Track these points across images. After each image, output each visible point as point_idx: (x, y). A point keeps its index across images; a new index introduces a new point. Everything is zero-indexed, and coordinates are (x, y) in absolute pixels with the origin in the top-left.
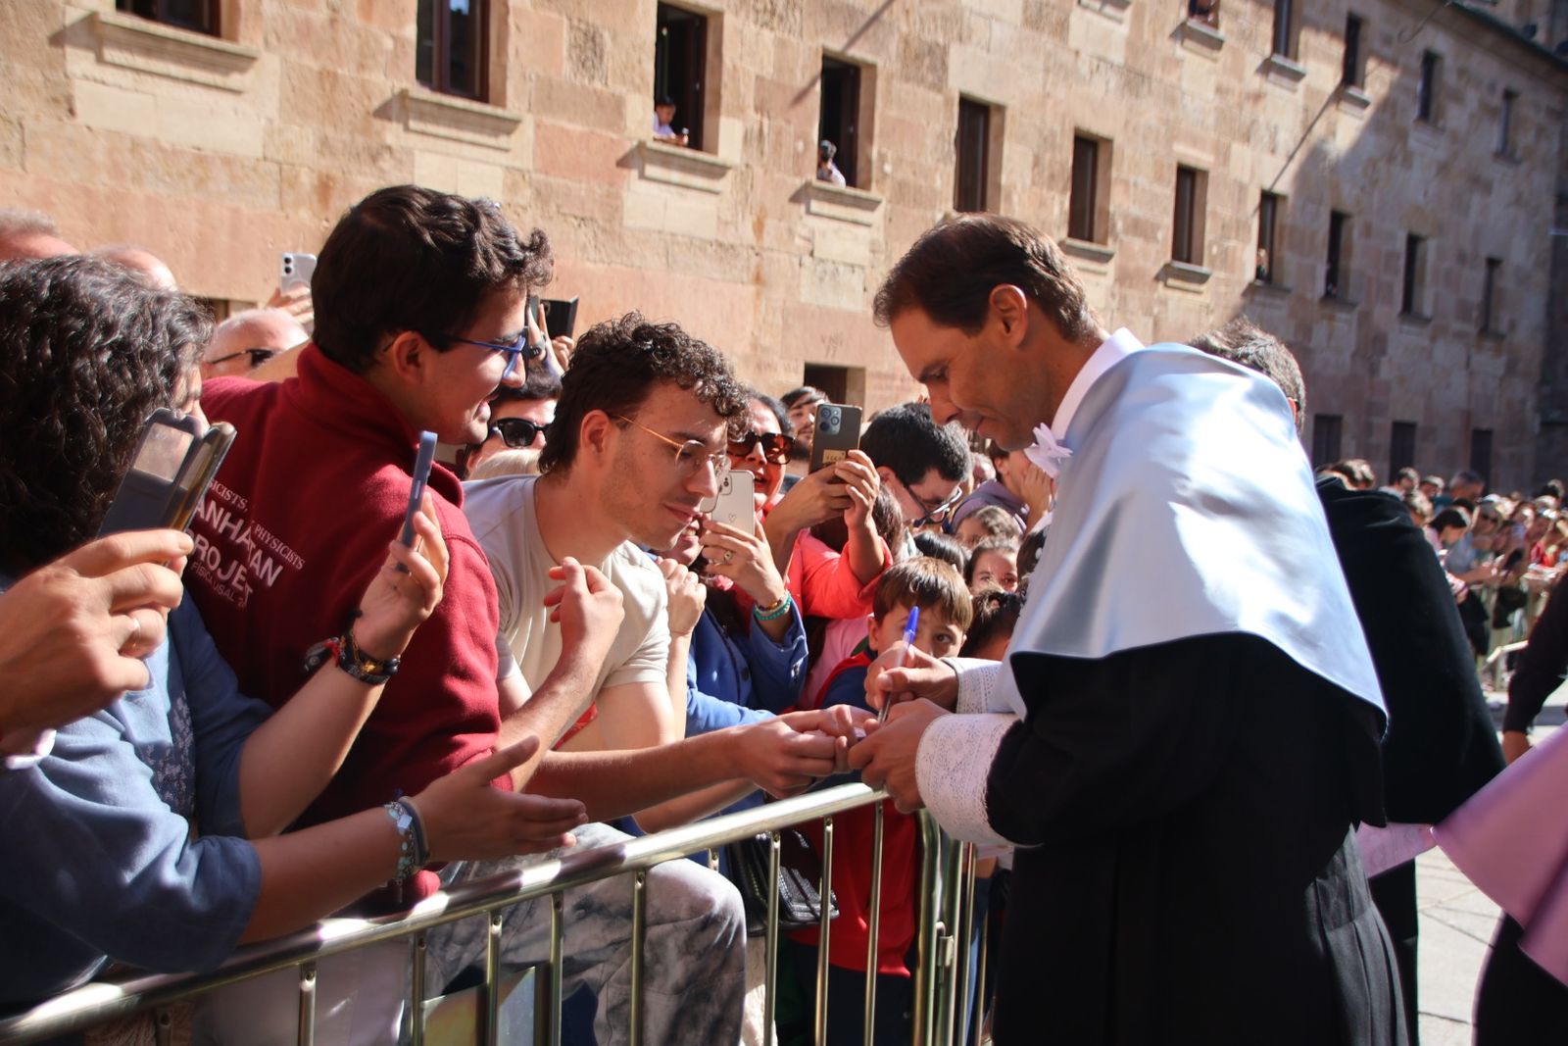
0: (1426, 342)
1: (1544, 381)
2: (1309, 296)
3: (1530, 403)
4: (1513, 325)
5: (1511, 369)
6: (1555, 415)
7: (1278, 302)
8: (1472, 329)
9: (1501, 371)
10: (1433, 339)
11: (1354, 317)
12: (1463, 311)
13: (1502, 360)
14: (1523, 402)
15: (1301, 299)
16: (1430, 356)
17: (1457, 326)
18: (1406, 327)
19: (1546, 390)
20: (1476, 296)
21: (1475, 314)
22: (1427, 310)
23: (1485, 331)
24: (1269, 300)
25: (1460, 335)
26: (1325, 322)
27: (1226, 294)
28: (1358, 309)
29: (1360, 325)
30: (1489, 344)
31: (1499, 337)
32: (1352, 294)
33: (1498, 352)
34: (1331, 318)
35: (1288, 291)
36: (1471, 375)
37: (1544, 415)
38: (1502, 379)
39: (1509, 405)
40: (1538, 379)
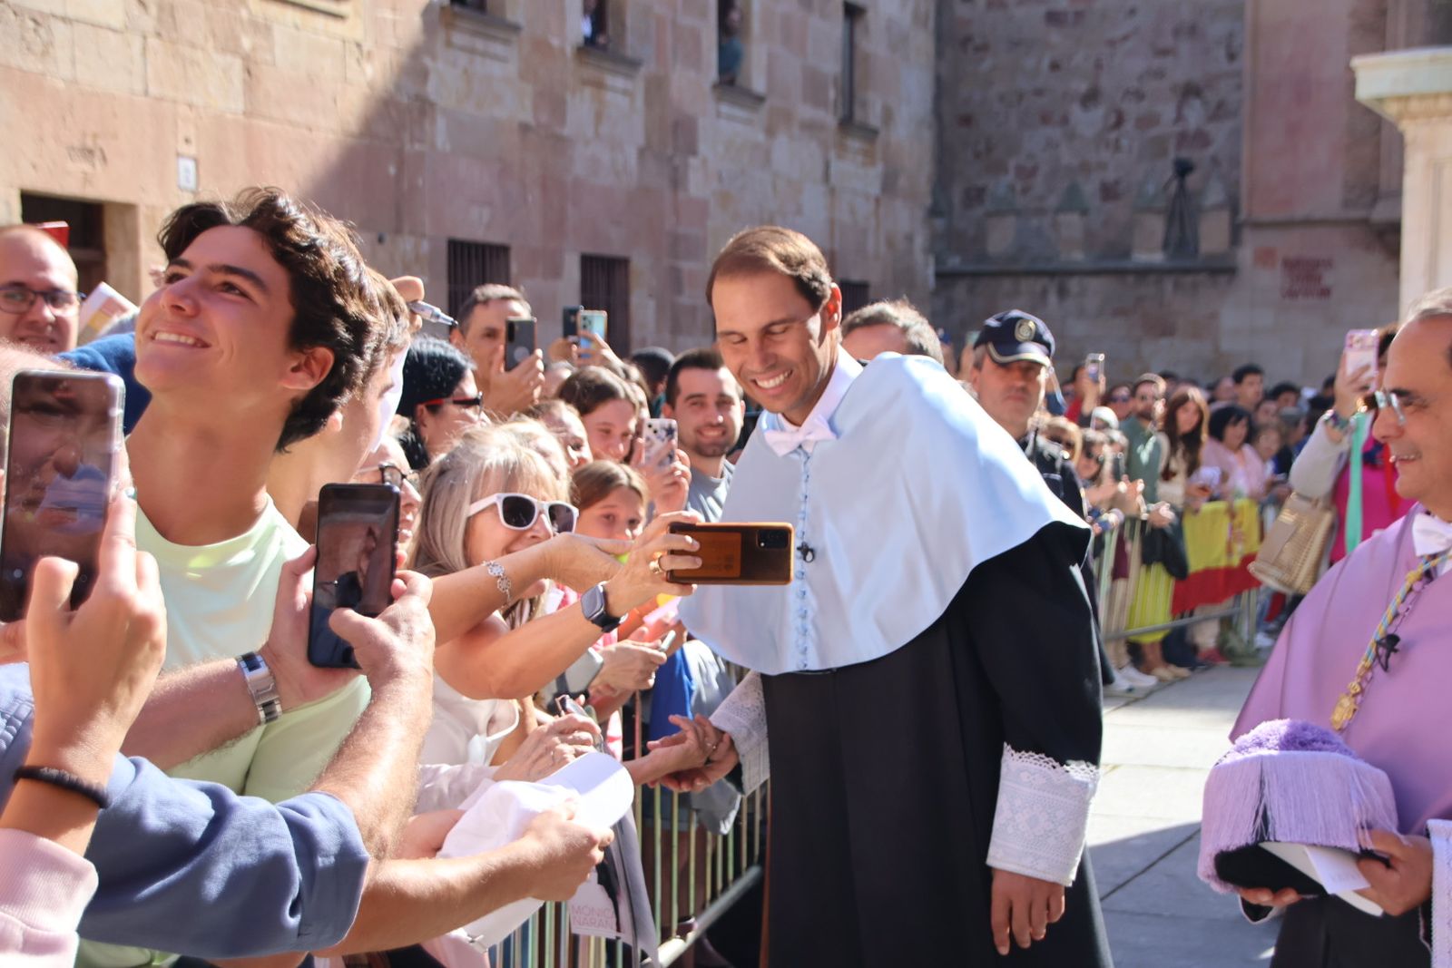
0: (761, 137)
1: (934, 212)
2: (555, 42)
3: (920, 241)
4: (888, 116)
5: (889, 184)
6: (954, 262)
7: (497, 48)
8: (830, 119)
9: (875, 189)
10: (770, 132)
11: (638, 86)
12: (813, 87)
13: (876, 172)
14: (910, 238)
15: (541, 46)
16: (767, 160)
17: (806, 112)
18: (725, 108)
19: (939, 223)
20: (831, 66)
21: (832, 94)
22: (758, 84)
23: (848, 123)
24: (479, 44)
25: (810, 127)
26: (588, 91)
27: (395, 23)
28: (643, 71)
29: (649, 103)
30: (855, 144)
31: (870, 134)
32: (632, 45)
33: (869, 157)
34: (599, 85)
35: (515, 28)
36: (832, 192)
37: (939, 261)
38: (877, 201)
39: (890, 243)
40: (928, 201)
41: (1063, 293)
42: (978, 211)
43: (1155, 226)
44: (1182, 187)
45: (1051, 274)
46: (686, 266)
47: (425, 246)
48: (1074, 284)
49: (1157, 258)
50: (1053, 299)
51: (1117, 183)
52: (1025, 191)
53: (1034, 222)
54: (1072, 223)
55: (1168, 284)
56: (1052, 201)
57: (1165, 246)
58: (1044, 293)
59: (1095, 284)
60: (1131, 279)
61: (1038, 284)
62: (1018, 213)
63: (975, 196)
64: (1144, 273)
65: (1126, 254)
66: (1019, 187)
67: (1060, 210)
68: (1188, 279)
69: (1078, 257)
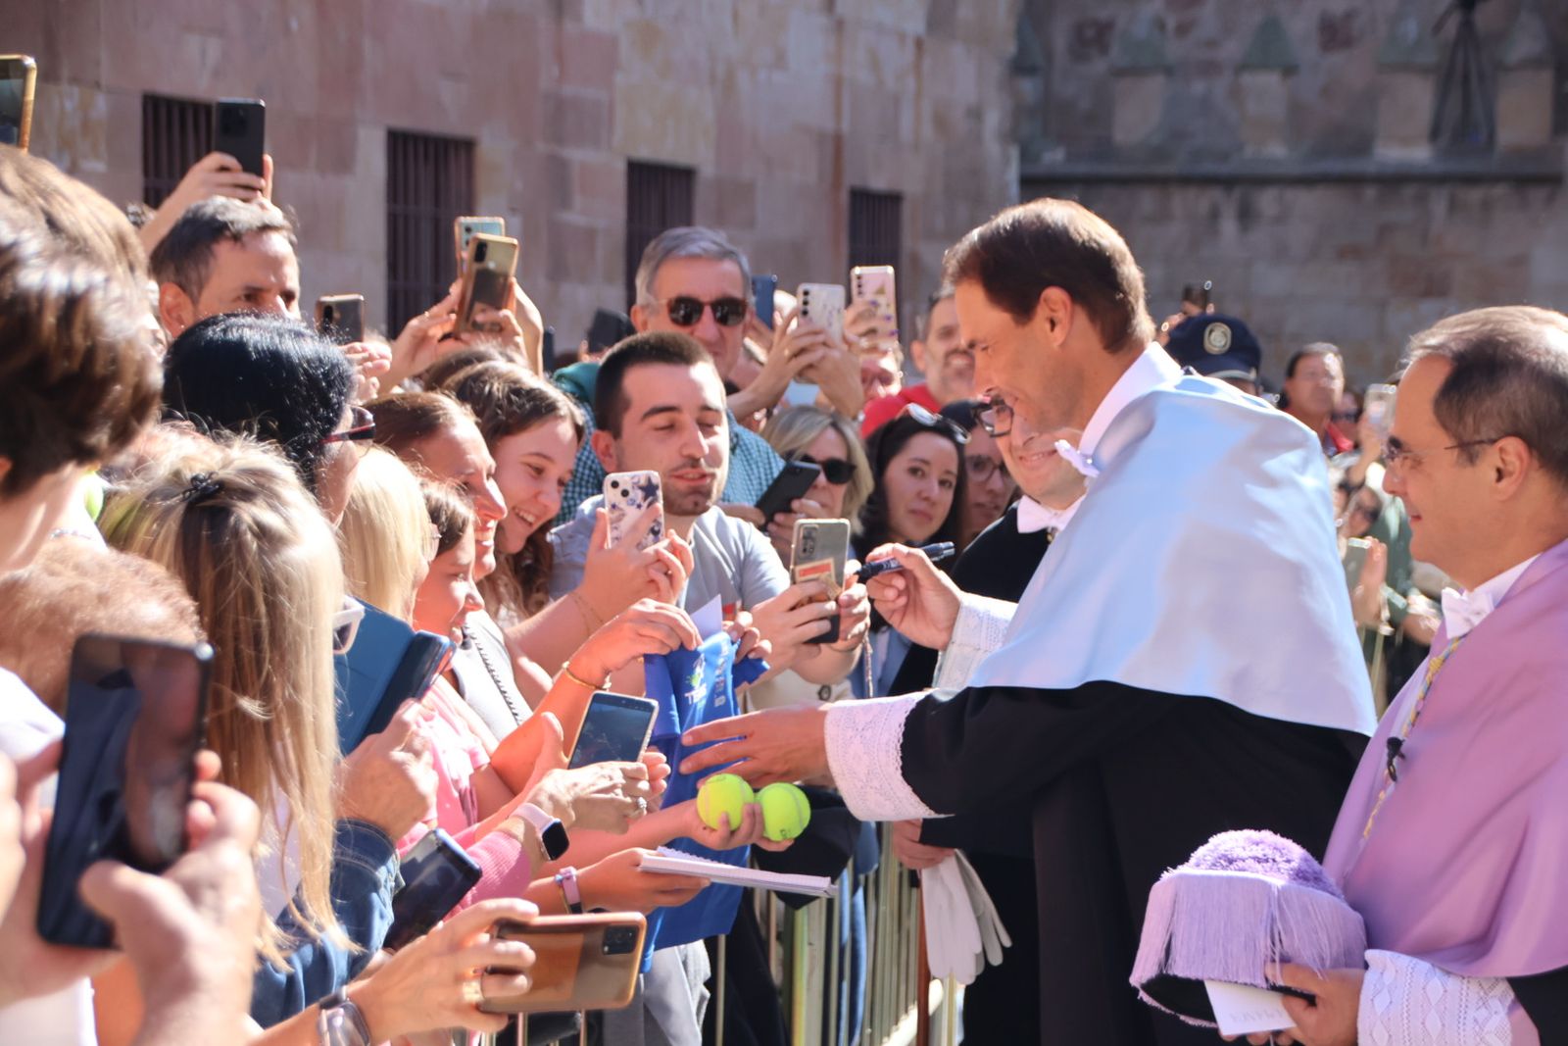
1: (1020, 67)
3: (994, 120)
5: (940, 15)
6: (1055, 159)
9: (916, 25)
14: (976, 114)
19: (1028, 87)
36: (839, 26)
37: (1026, 157)
38: (919, 44)
39: (941, 123)
40: (1011, 48)
41: (1246, 215)
42: (1099, 66)
43: (1418, 97)
44: (1467, 25)
45: (1227, 182)
46: (577, 155)
47: (101, 104)
48: (1267, 201)
49: (1420, 155)
50: (1229, 226)
51: (1349, 16)
52: (1183, 30)
53: (1198, 87)
54: (1267, 89)
55: (1439, 201)
56: (1231, 50)
57: (1435, 134)
58: (1215, 215)
59: (1306, 201)
60: (1370, 192)
61: (1202, 201)
62: (1169, 71)
63: (1093, 37)
64: (1393, 181)
65: (1363, 145)
66: (1171, 23)
67: (1243, 67)
68: (1475, 195)
69: (1276, 152)
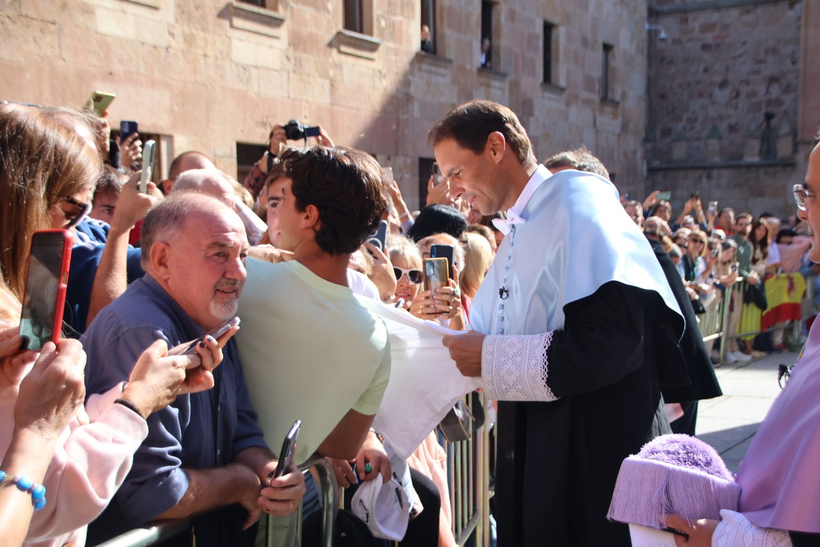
0: (563, 107)
1: (646, 140)
2: (468, 67)
3: (639, 154)
4: (624, 95)
5: (624, 127)
6: (656, 163)
7: (442, 71)
8: (596, 98)
9: (618, 130)
10: (568, 104)
11: (506, 85)
12: (588, 84)
13: (618, 122)
14: (635, 152)
15: (462, 69)
16: (566, 117)
17: (585, 95)
18: (547, 94)
19: (649, 146)
20: (597, 73)
21: (597, 86)
22: (562, 83)
23: (605, 99)
24: (434, 69)
25: (587, 102)
26: (483, 89)
27: (396, 61)
28: (508, 79)
29: (511, 93)
30: (608, 109)
31: (615, 104)
32: (503, 67)
33: (615, 115)
34: (488, 86)
35: (450, 61)
36: (597, 132)
37: (649, 163)
38: (619, 135)
39: (625, 155)
40: (643, 135)
41: (709, 177)
42: (668, 140)
43: (755, 144)
44: (768, 126)
45: (704, 168)
47: (409, 161)
48: (715, 173)
49: (756, 159)
50: (704, 180)
51: (736, 124)
52: (691, 129)
53: (696, 144)
54: (714, 144)
55: (762, 172)
56: (705, 134)
57: (760, 153)
58: (700, 177)
59: (725, 173)
60: (743, 170)
61: (697, 173)
62: (687, 140)
63: (667, 132)
64: (750, 166)
65: (741, 157)
66: (688, 128)
67: (708, 138)
68: (771, 170)
69: (717, 160)
